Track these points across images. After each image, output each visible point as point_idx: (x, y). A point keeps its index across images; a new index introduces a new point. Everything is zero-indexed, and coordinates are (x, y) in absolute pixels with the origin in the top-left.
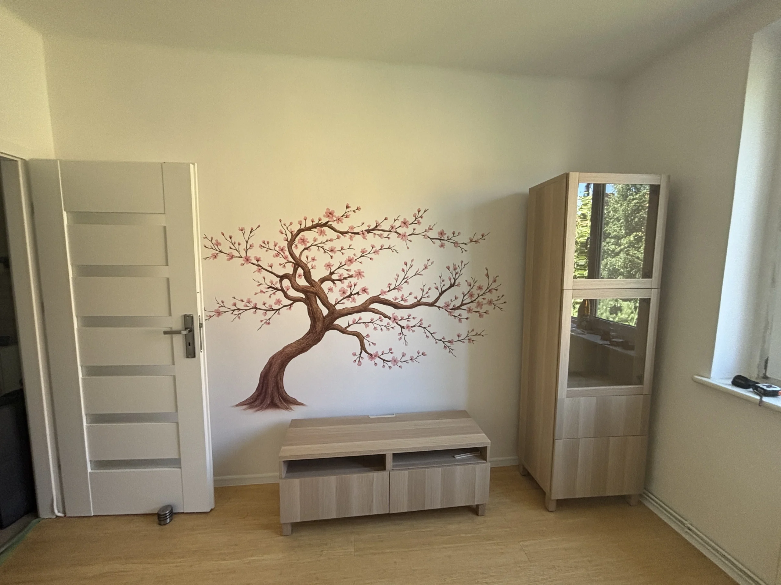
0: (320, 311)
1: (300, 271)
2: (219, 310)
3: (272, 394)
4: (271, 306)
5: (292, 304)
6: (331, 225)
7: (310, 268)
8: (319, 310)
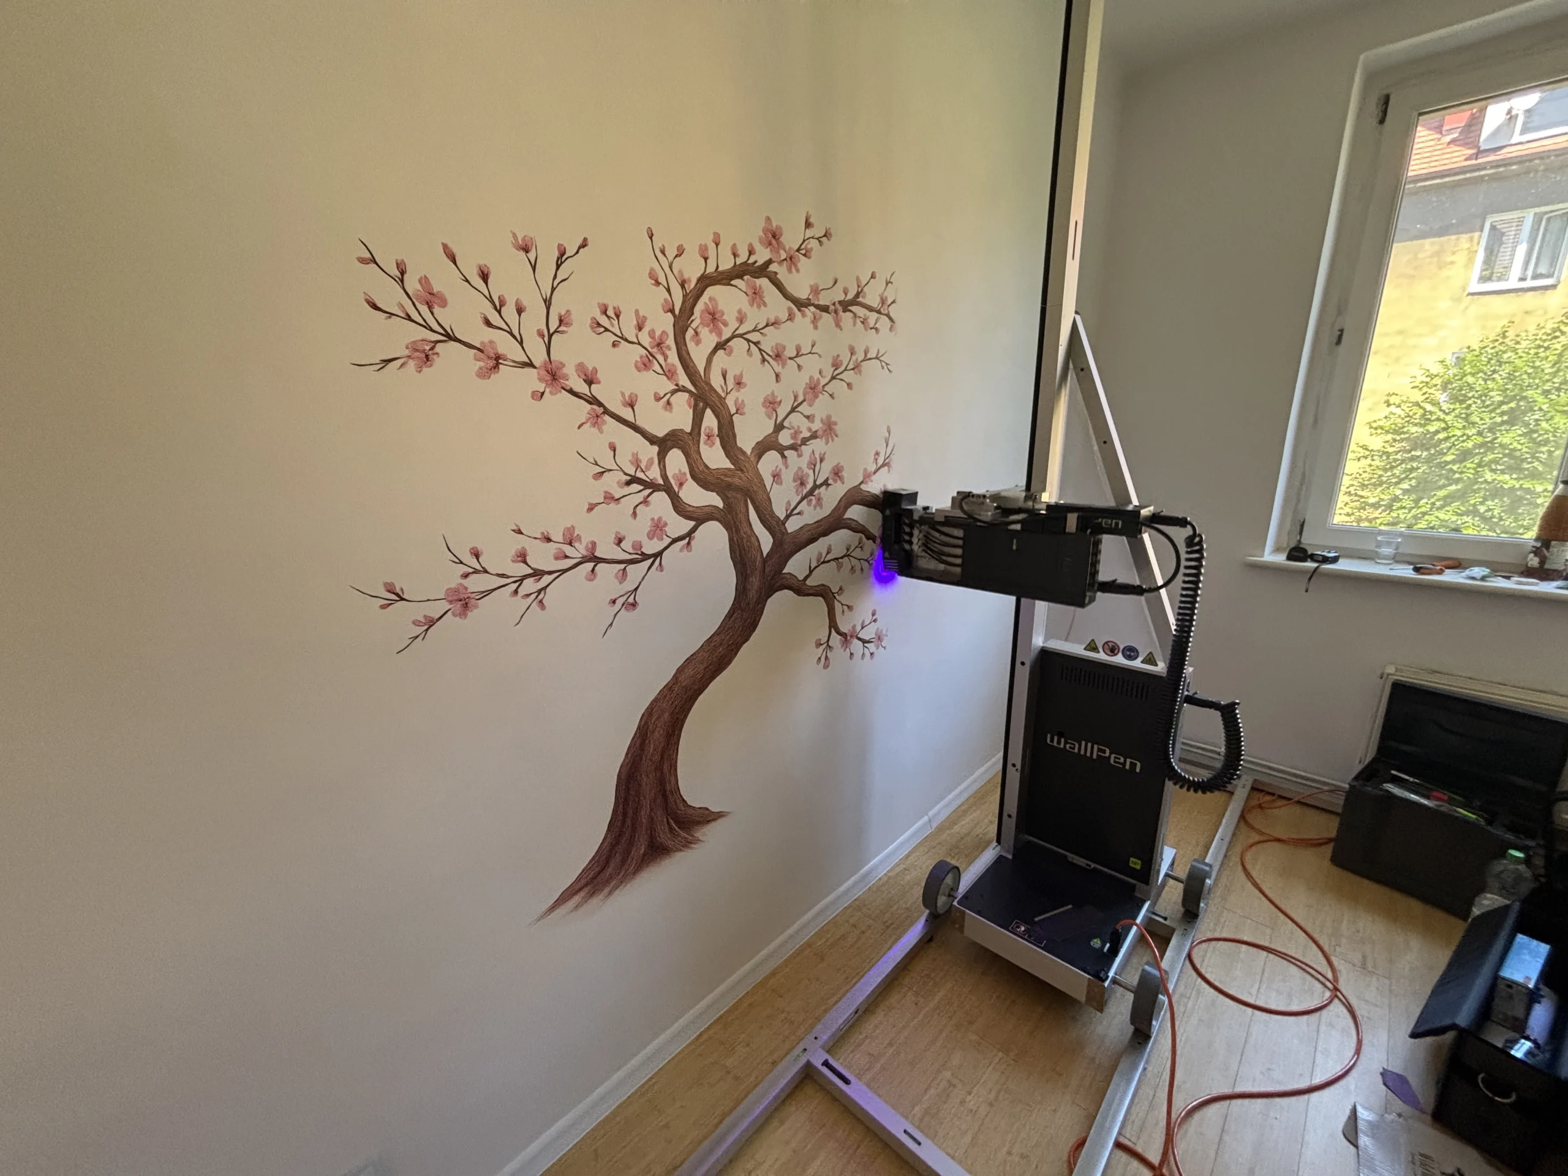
0: (757, 544)
1: (710, 421)
2: (466, 588)
3: (651, 819)
4: (637, 546)
5: (694, 530)
6: (776, 273)
7: (733, 410)
8: (753, 539)
